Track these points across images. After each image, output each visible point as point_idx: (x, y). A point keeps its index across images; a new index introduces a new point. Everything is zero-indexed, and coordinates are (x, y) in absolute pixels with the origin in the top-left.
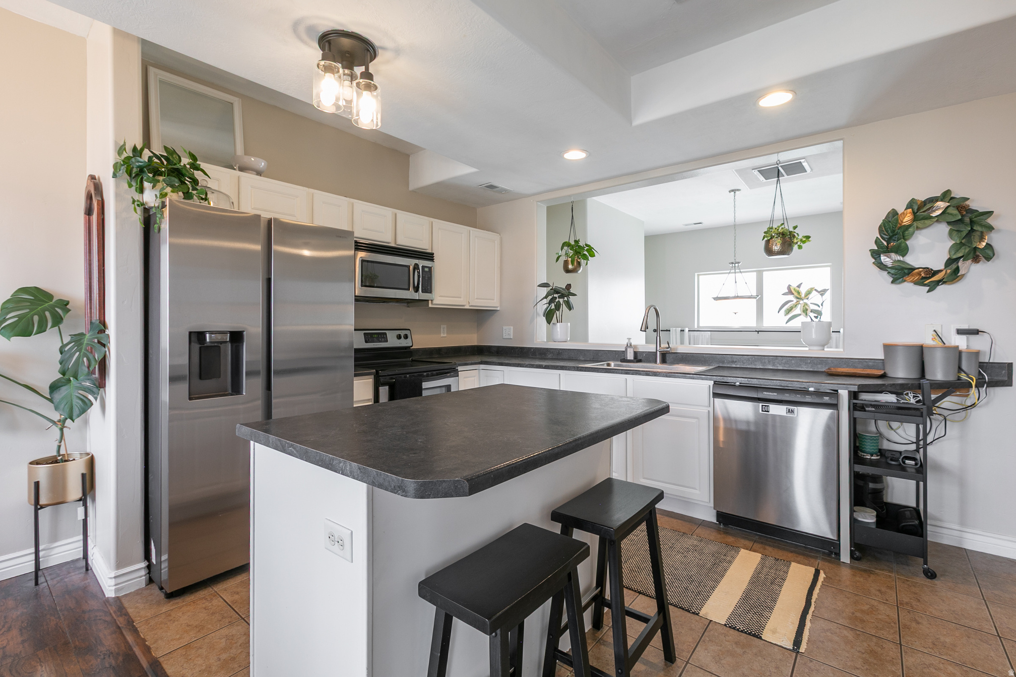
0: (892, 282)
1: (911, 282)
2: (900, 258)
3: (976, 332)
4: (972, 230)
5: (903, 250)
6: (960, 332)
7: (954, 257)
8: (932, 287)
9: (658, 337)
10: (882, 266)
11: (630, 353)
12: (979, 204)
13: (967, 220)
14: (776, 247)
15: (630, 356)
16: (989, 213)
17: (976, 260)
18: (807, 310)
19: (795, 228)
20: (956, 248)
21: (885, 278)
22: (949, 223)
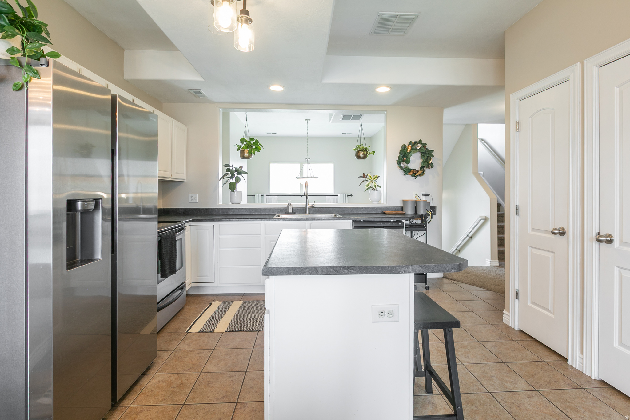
0: (404, 175)
1: (410, 175)
2: (406, 165)
3: (428, 195)
4: (428, 156)
5: (408, 162)
6: (424, 195)
7: (423, 166)
8: (416, 177)
9: (307, 199)
10: (401, 167)
11: (290, 209)
12: (429, 147)
13: (427, 153)
14: (361, 155)
15: (290, 211)
16: (433, 151)
17: (429, 168)
18: (375, 185)
19: (369, 147)
20: (423, 162)
21: (401, 172)
22: (421, 152)
